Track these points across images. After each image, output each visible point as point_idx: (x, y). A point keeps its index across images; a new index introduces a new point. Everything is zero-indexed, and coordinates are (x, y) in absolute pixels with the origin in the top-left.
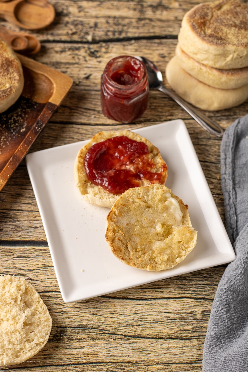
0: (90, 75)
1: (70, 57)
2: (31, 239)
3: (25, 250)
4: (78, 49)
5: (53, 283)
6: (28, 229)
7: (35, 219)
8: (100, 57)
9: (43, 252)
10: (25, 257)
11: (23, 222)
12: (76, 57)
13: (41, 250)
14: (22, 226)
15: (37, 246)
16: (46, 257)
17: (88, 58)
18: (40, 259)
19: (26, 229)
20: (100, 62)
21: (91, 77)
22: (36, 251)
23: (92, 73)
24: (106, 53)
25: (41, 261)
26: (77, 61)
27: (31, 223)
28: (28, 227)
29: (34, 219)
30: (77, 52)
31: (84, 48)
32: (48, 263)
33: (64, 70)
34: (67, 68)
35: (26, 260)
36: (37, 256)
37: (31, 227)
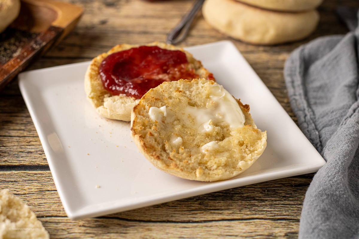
2: (21, 163)
3: (12, 174)
5: (53, 208)
6: (18, 154)
7: (29, 144)
9: (39, 176)
10: (12, 182)
11: (11, 147)
13: (36, 174)
14: (9, 151)
15: (29, 170)
16: (43, 181)
18: (34, 183)
19: (15, 154)
22: (28, 175)
25: (36, 185)
27: (22, 148)
28: (18, 152)
29: (27, 144)
32: (46, 187)
35: (12, 184)
36: (29, 180)
37: (22, 152)
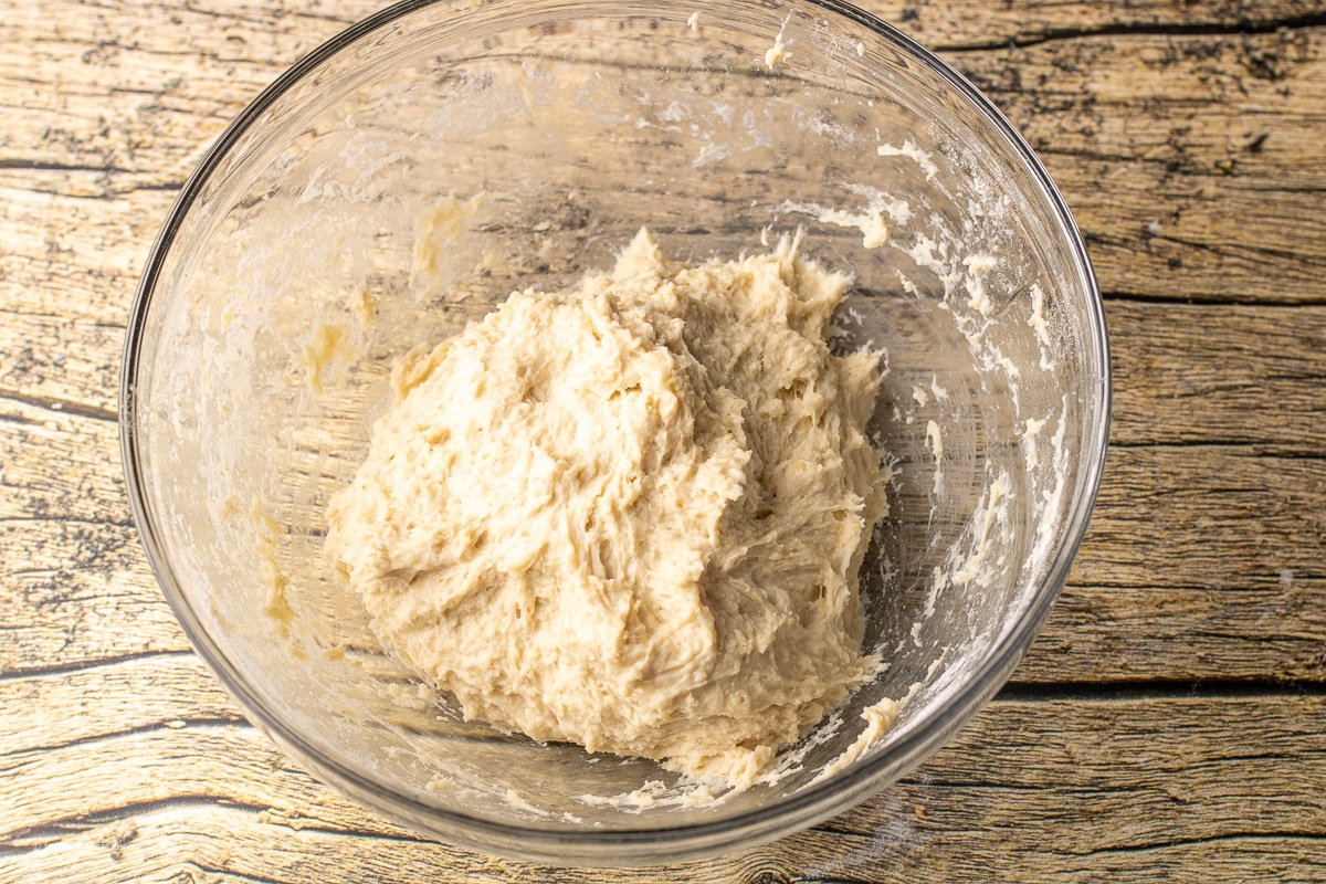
0: (1262, 139)
1: (1194, 79)
4: (1212, 52)
8: (1283, 76)
12: (1212, 79)
17: (1248, 81)
20: (1286, 93)
21: (1267, 144)
23: (1266, 130)
24: (1301, 61)
26: (1216, 91)
30: (1211, 62)
31: (1231, 46)
33: (1181, 124)
34: (1191, 117)
